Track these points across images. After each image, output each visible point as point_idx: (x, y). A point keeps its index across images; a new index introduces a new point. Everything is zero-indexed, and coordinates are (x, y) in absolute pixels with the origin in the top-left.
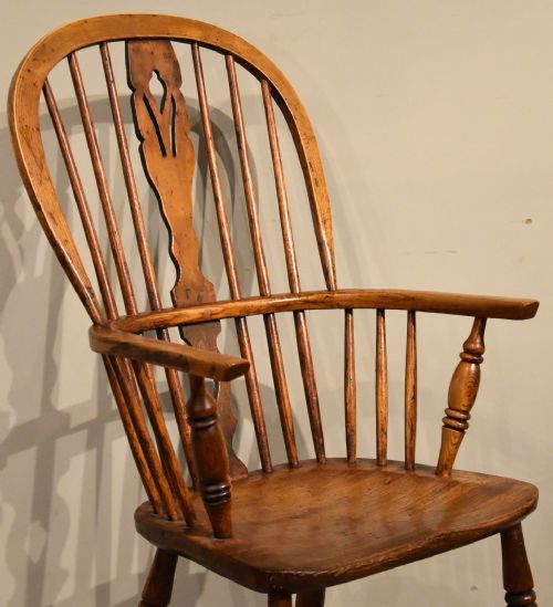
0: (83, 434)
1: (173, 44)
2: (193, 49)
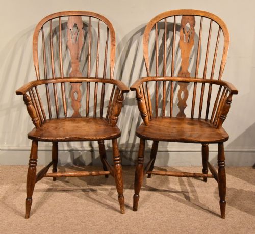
1: (195, 16)
2: (201, 18)
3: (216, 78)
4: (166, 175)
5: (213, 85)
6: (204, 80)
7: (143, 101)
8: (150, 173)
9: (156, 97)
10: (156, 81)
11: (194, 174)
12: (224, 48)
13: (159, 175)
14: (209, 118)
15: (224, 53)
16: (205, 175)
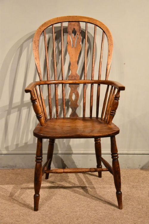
0: (17, 109)
1: (80, 22)
2: (86, 24)
3: (103, 78)
4: (64, 172)
5: (101, 85)
6: (93, 81)
7: (37, 103)
8: (48, 172)
9: (49, 100)
10: (48, 85)
11: (90, 169)
12: (109, 51)
13: (57, 173)
14: (100, 116)
15: (109, 55)
16: (100, 169)
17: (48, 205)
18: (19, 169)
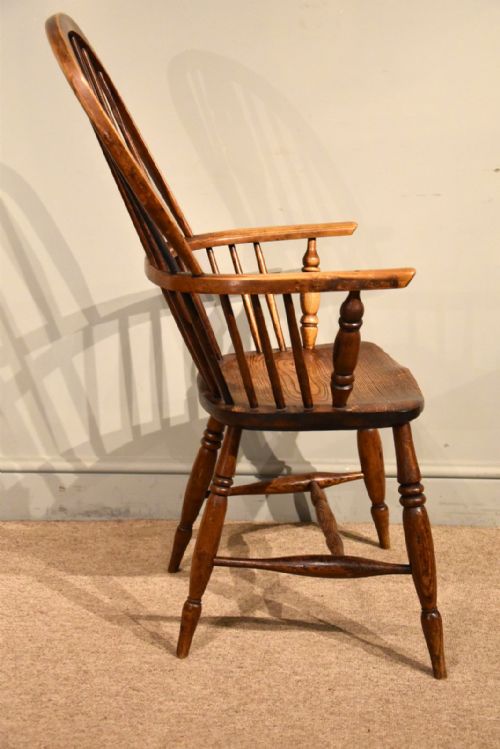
17: (234, 640)
18: (137, 520)
